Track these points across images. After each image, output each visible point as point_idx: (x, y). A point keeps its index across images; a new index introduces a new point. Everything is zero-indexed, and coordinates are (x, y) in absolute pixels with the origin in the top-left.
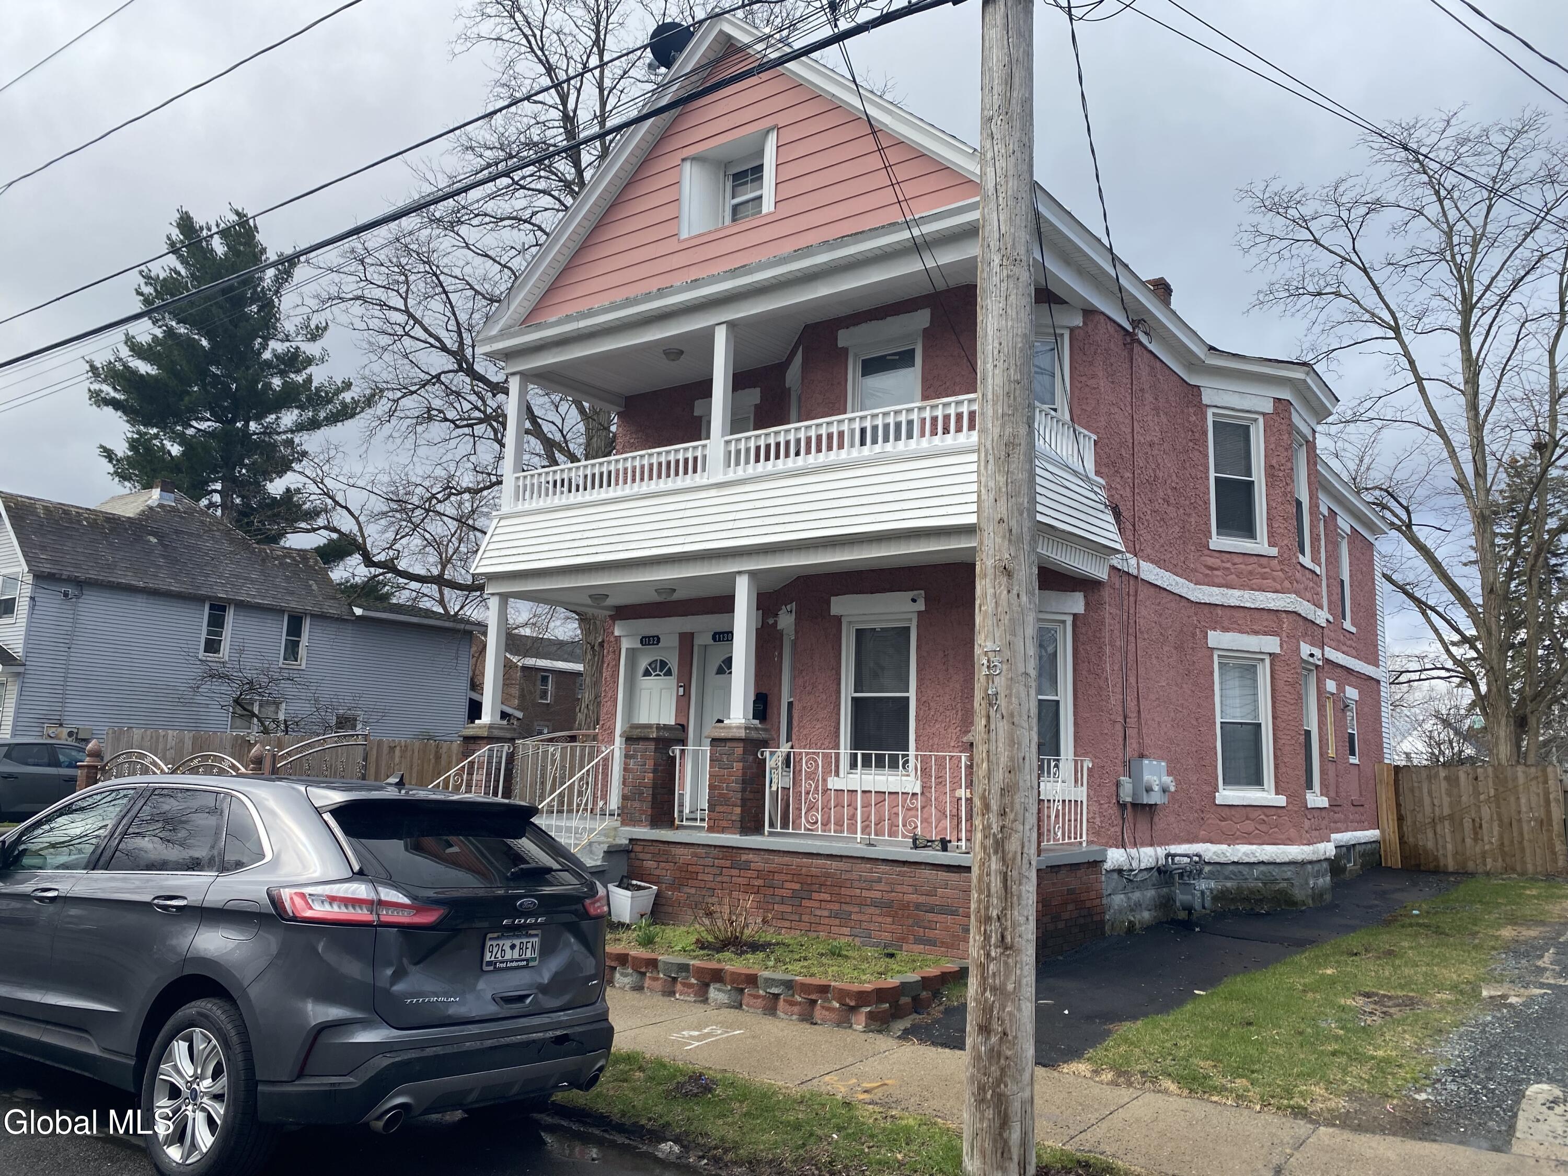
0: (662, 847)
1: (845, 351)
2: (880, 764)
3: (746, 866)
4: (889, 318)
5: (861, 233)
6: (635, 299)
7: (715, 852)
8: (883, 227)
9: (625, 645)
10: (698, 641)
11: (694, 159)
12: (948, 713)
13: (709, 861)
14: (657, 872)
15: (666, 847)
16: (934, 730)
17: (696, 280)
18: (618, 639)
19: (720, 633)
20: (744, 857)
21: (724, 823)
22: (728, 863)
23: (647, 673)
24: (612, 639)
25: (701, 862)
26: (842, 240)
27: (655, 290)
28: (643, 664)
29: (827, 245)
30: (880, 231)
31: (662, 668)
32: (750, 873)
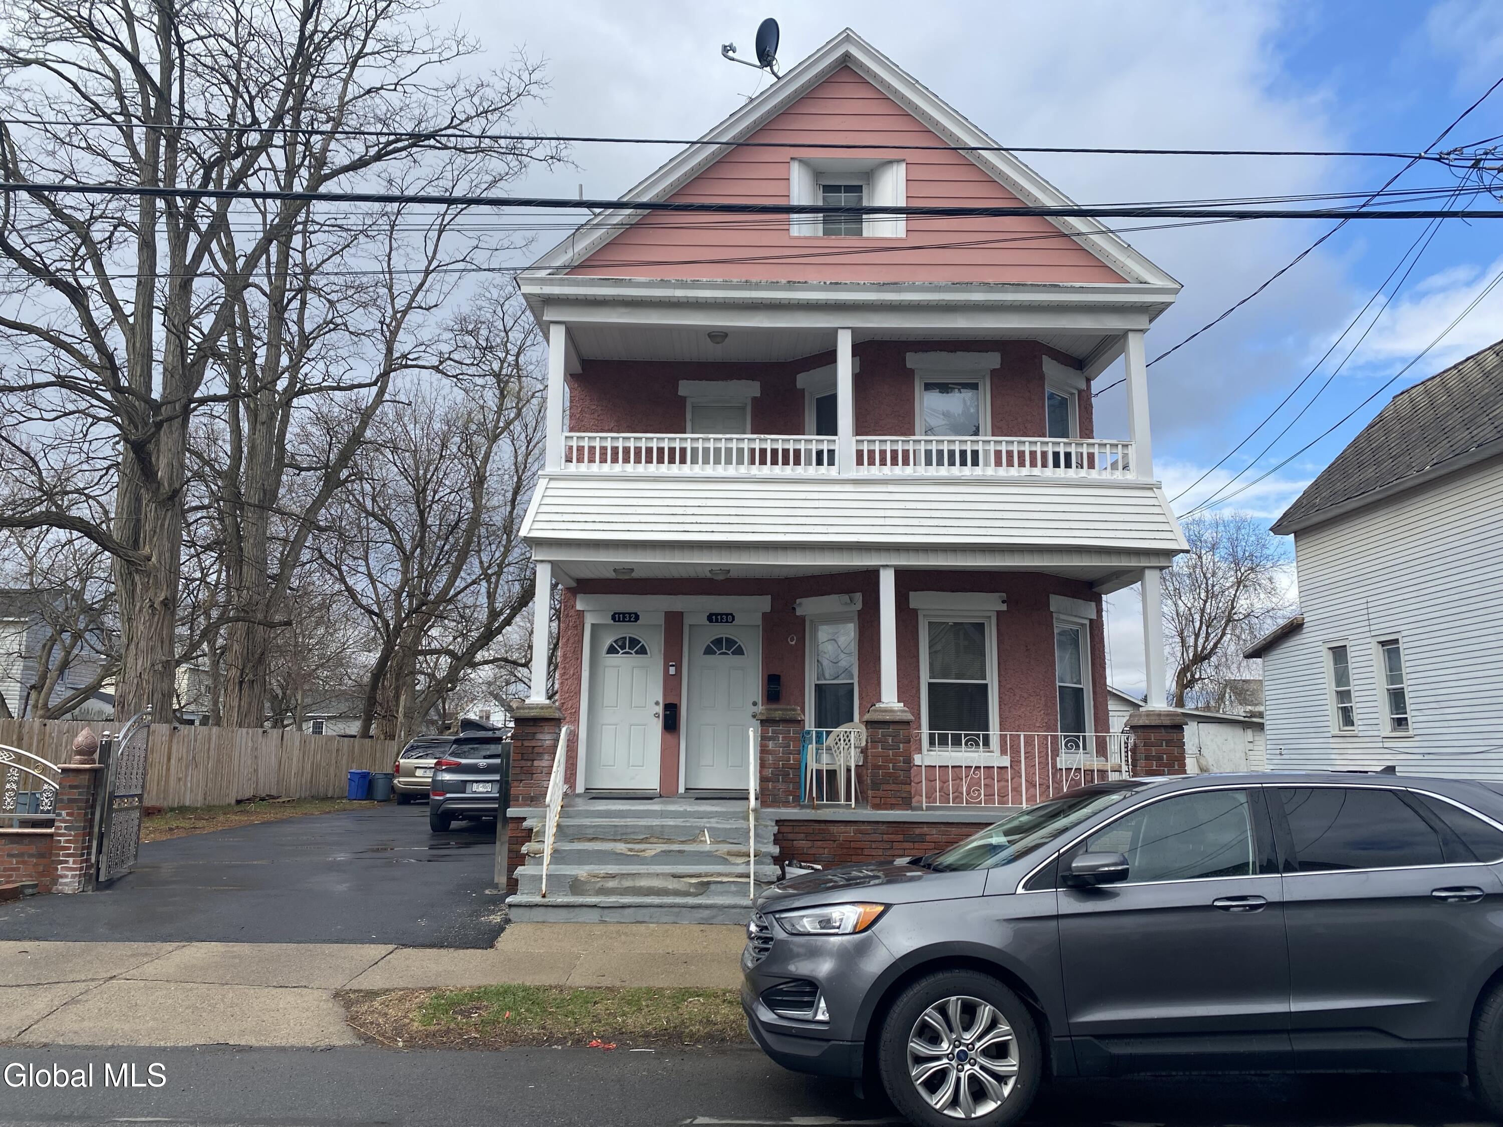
0: (817, 826)
1: (912, 371)
2: (957, 741)
3: (921, 839)
4: (959, 353)
5: (1023, 285)
6: (757, 284)
7: (883, 827)
8: (1045, 285)
9: (589, 620)
10: (687, 621)
11: (801, 161)
12: (1032, 699)
13: (878, 837)
14: (812, 851)
15: (823, 826)
16: (1019, 713)
17: (837, 283)
18: (581, 614)
19: (717, 615)
20: (918, 831)
21: (893, 801)
22: (900, 837)
23: (612, 650)
24: (572, 613)
25: (867, 837)
26: (1003, 286)
27: (784, 281)
28: (608, 641)
29: (986, 286)
30: (1041, 288)
31: (634, 646)
32: (925, 846)
